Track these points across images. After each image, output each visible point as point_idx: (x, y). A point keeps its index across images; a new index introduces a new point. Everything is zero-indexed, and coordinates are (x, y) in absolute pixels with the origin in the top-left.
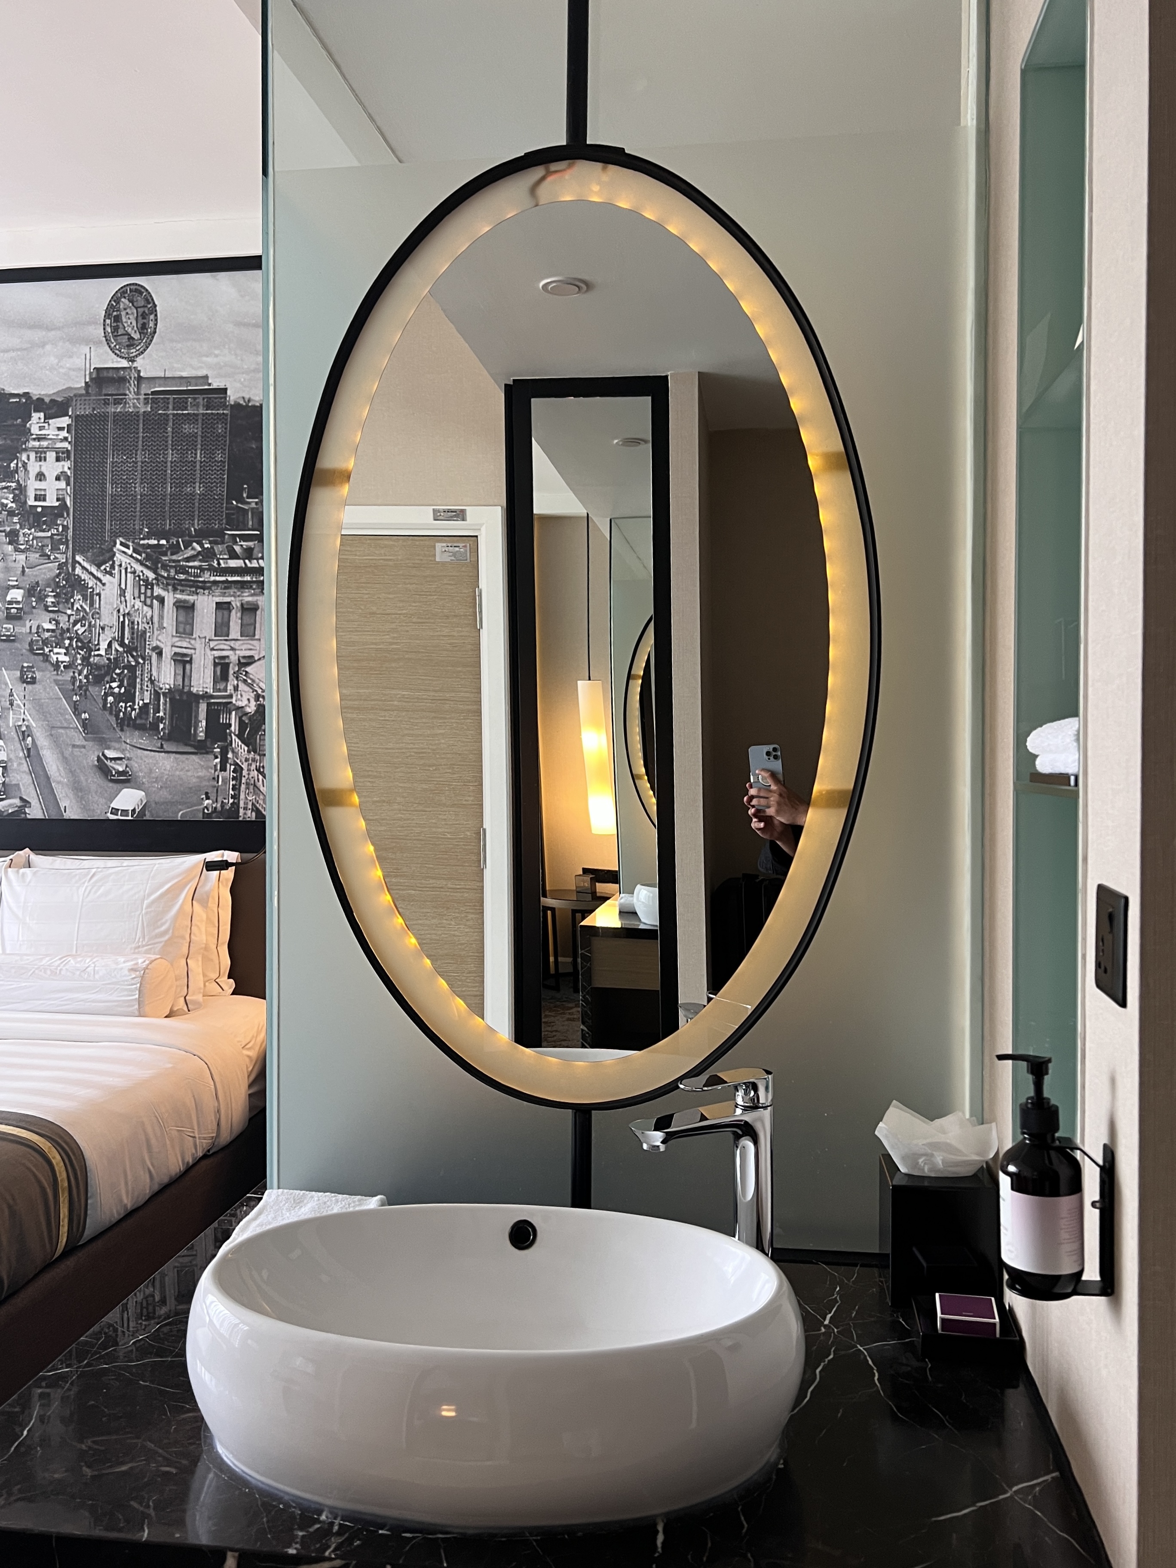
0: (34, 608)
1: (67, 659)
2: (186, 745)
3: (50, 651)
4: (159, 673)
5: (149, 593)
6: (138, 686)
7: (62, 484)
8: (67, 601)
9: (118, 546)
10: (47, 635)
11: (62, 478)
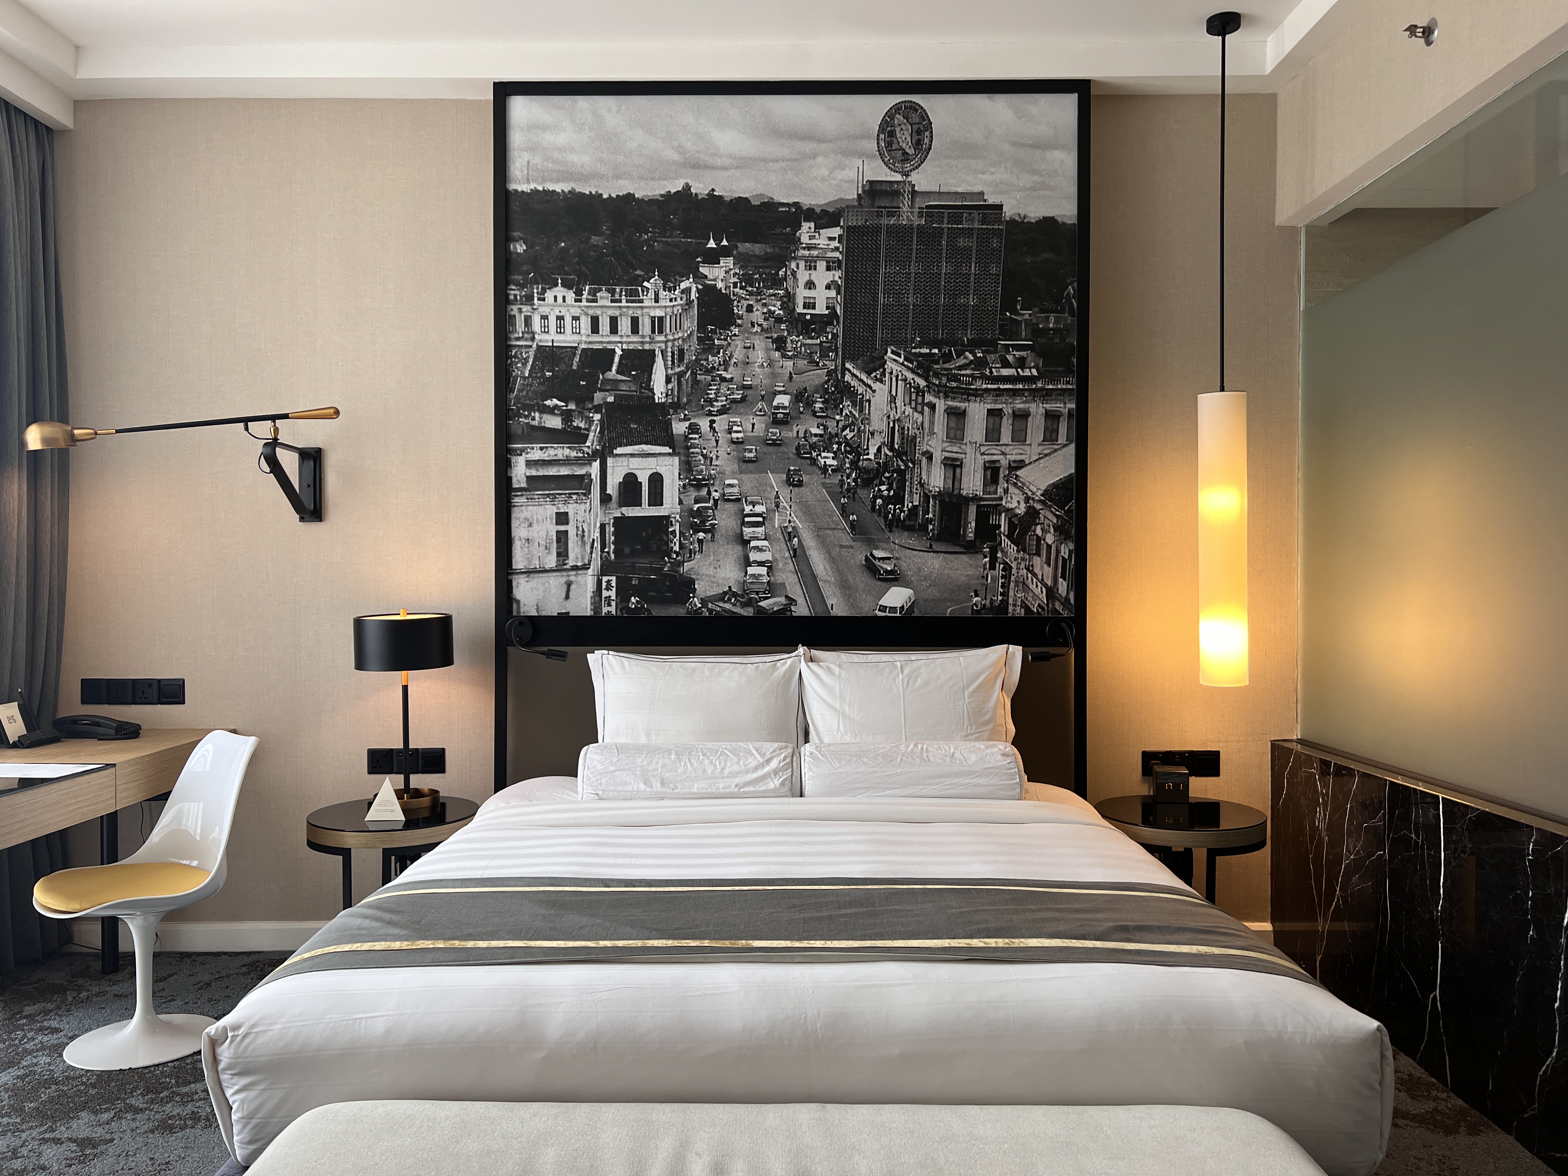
0: (802, 413)
1: (835, 463)
2: (955, 545)
3: (817, 455)
4: (929, 476)
5: (920, 399)
6: (907, 489)
7: (833, 293)
8: (836, 407)
9: (889, 354)
10: (815, 439)
11: (832, 287)
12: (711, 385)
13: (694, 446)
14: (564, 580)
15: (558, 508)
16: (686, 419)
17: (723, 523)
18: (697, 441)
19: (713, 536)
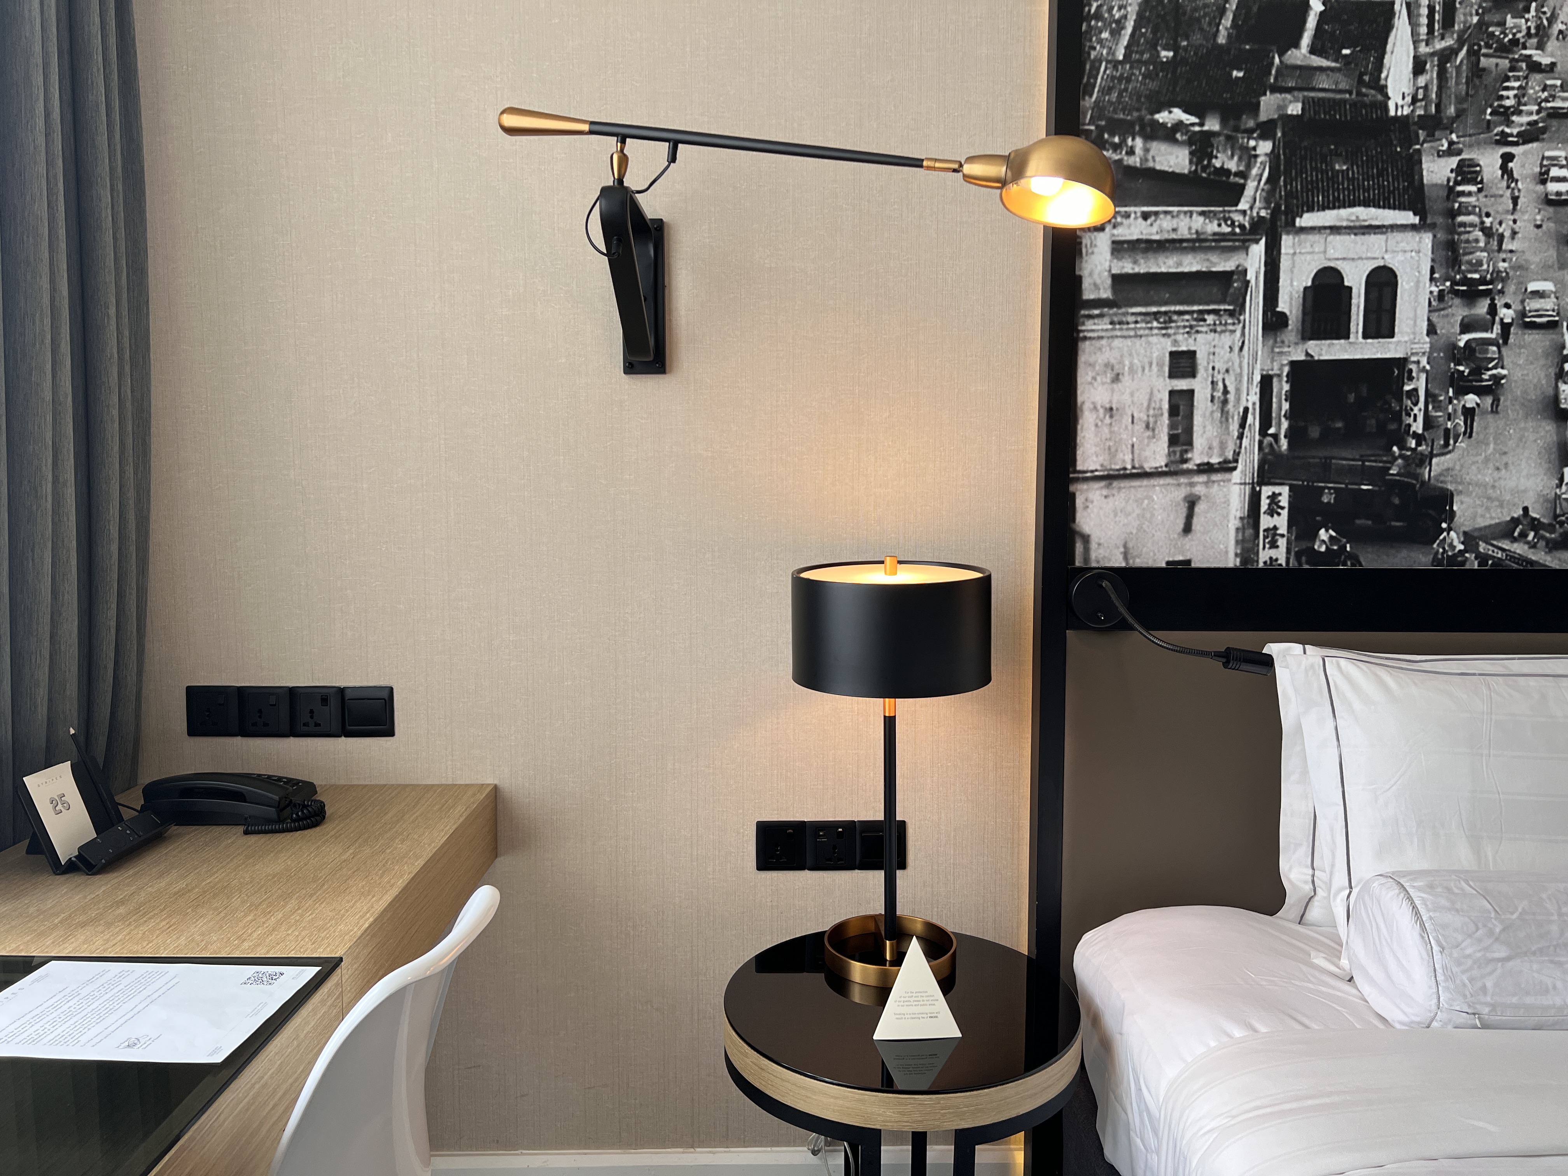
12: (1507, 79)
13: (1465, 210)
14: (1182, 493)
15: (1175, 342)
16: (1452, 151)
17: (1518, 374)
18: (1472, 200)
19: (1496, 402)
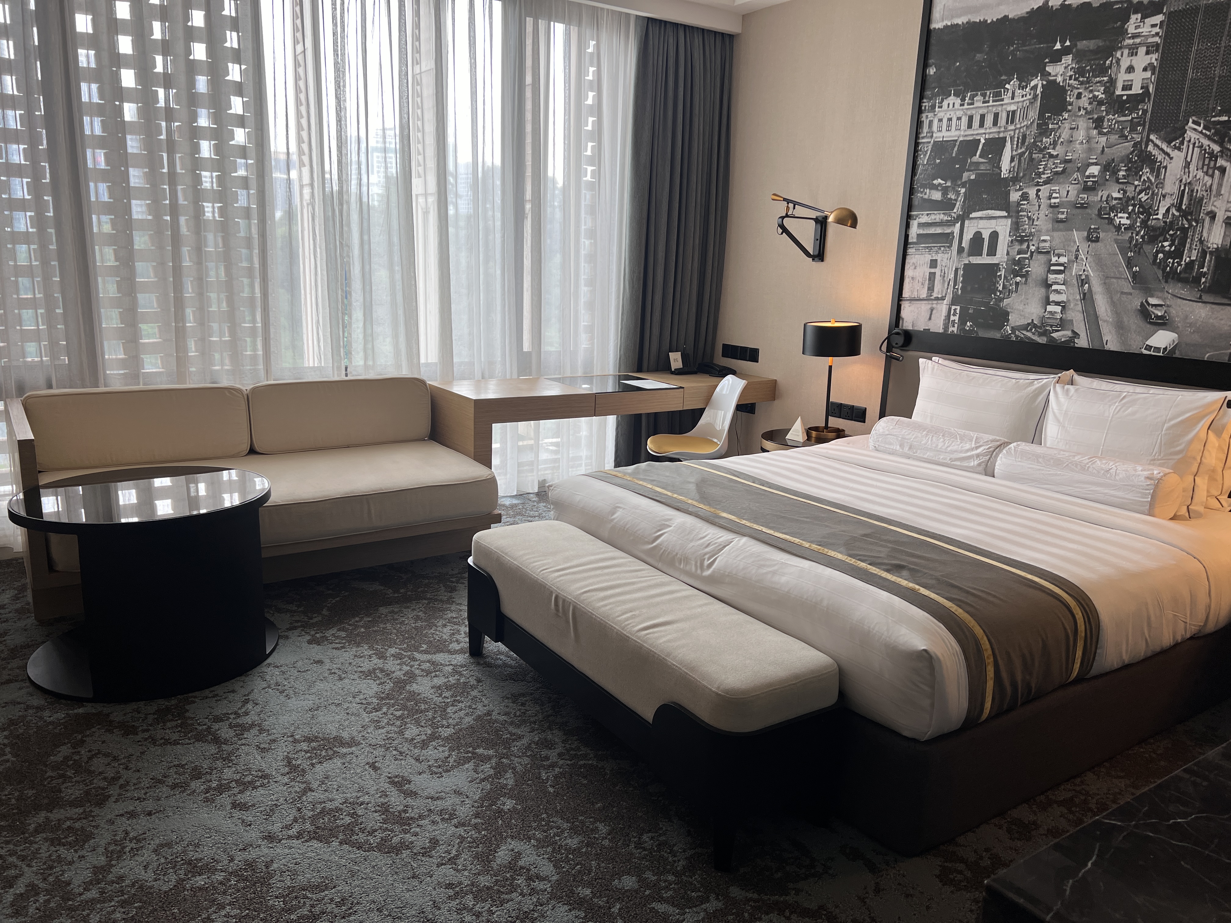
0: (1107, 180)
1: (1128, 222)
2: (1224, 297)
3: (1115, 216)
4: (1209, 234)
5: (1212, 163)
6: (1188, 245)
7: (1148, 74)
8: (1136, 173)
9: (1190, 124)
10: (1114, 202)
11: (1148, 69)
12: (1041, 161)
13: (1022, 210)
14: (930, 306)
15: (932, 256)
16: (1020, 190)
17: (1034, 271)
18: (1025, 207)
19: (1026, 280)
